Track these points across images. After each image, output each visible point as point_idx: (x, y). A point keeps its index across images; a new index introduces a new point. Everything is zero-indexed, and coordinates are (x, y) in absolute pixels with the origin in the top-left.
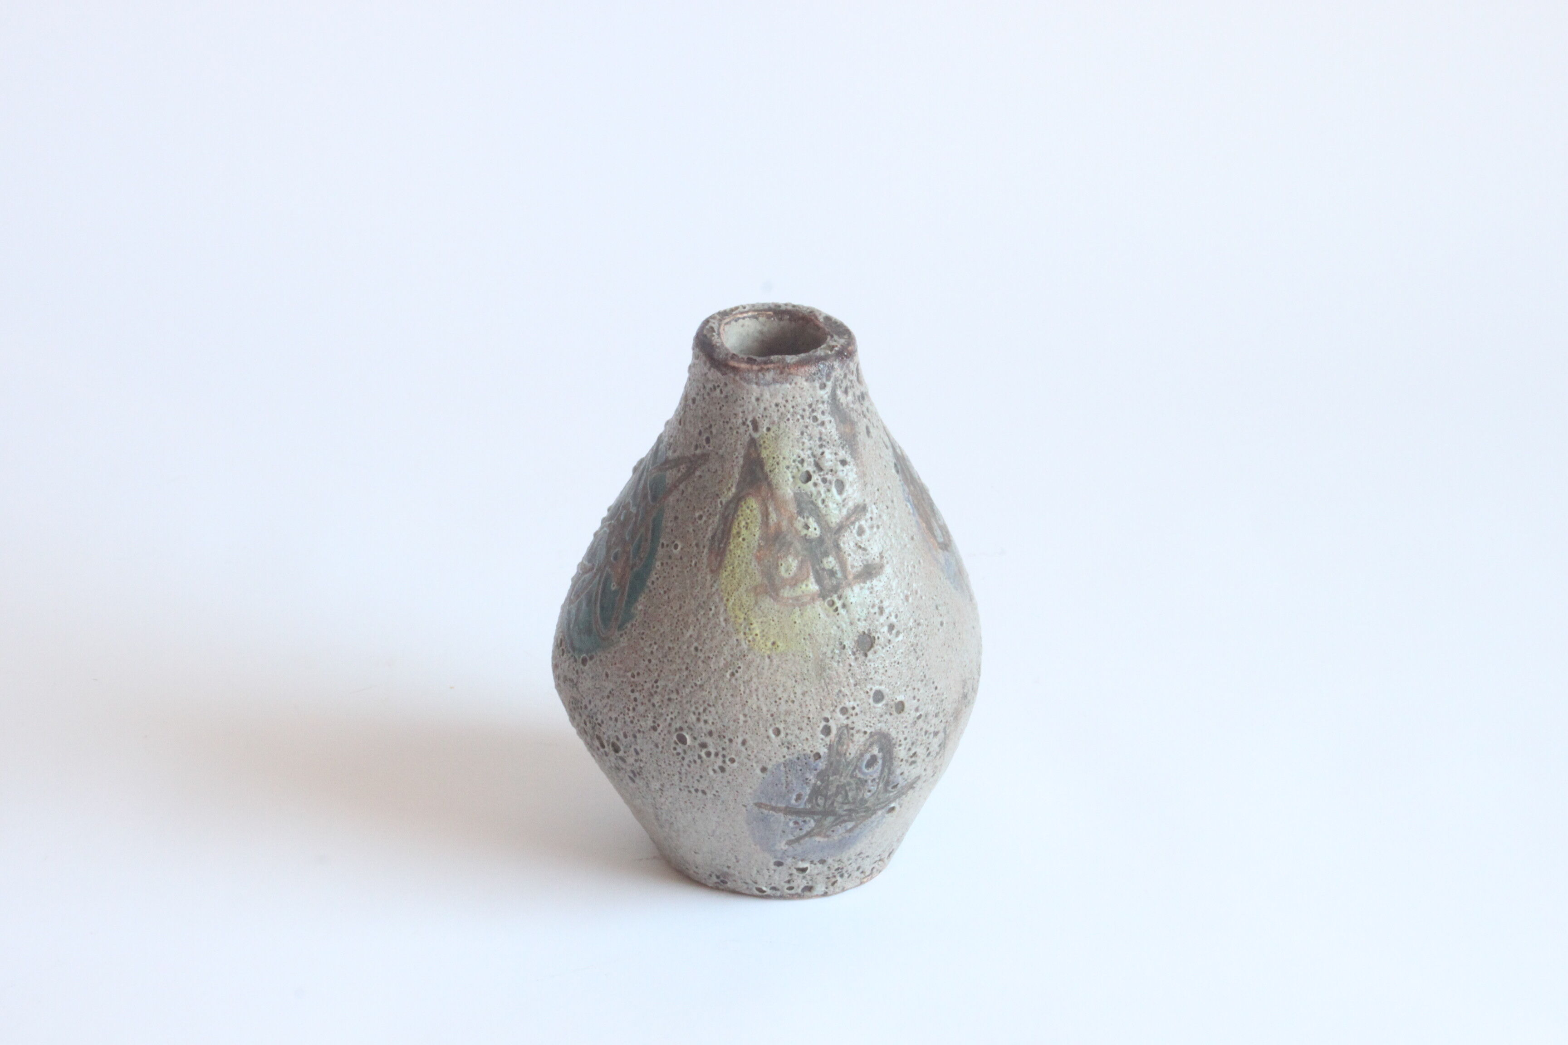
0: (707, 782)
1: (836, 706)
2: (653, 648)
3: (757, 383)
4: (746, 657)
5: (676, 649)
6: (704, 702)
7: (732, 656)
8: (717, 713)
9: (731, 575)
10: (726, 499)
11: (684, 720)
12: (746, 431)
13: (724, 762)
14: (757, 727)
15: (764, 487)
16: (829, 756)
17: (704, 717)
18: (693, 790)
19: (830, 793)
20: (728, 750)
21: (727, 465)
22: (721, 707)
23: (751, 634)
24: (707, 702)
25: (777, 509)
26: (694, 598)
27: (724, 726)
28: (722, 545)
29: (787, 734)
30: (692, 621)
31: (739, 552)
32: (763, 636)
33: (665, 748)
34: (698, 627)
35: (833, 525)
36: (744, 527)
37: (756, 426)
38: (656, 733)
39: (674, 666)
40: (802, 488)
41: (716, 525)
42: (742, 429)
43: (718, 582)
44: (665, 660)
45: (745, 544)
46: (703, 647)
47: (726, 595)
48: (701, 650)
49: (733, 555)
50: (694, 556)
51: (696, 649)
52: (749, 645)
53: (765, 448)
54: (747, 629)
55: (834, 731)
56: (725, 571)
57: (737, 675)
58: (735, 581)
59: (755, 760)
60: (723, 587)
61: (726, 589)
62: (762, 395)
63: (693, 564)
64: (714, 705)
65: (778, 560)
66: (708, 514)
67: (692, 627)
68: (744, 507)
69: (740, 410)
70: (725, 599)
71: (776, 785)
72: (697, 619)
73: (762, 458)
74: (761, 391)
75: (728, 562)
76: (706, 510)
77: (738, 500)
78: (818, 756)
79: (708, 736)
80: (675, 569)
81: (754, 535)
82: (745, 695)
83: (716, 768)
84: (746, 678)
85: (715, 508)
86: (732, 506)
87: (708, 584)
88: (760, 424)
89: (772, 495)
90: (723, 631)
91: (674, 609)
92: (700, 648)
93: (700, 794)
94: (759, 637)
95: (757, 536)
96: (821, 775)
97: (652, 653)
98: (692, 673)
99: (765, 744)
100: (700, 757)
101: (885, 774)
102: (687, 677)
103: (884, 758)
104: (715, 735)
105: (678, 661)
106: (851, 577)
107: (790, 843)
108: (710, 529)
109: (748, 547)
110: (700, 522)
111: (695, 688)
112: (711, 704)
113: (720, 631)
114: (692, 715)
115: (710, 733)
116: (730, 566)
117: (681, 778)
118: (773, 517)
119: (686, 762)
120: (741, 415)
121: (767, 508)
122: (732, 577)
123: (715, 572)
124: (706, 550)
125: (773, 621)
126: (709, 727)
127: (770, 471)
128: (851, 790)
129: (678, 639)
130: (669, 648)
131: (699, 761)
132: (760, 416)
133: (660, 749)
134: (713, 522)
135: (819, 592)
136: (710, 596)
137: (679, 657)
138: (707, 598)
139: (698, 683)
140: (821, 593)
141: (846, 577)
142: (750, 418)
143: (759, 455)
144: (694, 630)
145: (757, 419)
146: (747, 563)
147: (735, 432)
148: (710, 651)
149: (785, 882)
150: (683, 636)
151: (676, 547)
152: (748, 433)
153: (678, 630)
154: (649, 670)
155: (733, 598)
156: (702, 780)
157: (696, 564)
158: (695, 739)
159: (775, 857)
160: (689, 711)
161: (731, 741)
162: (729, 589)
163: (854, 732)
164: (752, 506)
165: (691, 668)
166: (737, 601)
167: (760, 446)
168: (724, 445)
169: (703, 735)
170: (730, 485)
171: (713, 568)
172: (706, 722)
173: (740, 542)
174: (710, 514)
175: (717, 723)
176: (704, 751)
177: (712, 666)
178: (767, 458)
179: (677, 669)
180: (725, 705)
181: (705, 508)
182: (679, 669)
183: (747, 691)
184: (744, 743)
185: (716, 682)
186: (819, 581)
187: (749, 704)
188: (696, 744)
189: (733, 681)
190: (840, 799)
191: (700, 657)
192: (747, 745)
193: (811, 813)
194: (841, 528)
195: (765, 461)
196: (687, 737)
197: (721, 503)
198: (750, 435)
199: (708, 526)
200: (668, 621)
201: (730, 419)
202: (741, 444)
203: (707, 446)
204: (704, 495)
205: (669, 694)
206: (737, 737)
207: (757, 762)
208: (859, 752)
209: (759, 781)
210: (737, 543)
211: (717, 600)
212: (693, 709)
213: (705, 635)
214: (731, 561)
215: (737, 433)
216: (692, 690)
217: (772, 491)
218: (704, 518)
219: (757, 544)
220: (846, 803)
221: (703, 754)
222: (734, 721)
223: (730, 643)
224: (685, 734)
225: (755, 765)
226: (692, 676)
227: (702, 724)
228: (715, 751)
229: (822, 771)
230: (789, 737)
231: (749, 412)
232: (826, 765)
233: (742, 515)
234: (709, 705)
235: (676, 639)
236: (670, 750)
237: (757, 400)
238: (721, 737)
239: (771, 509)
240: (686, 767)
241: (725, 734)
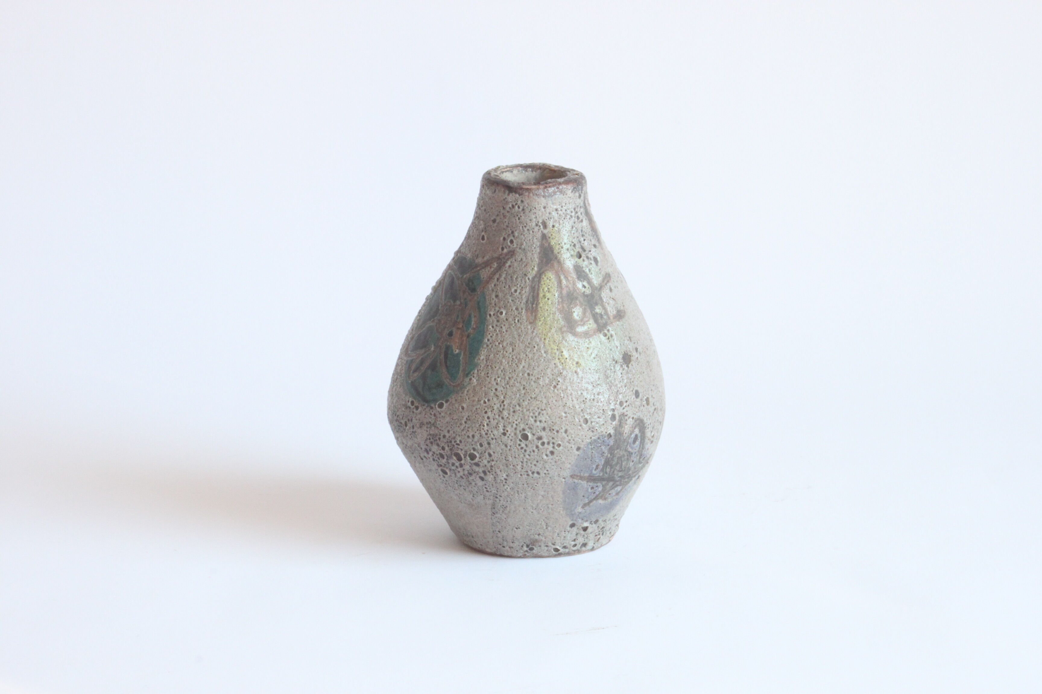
0: (541, 465)
1: (617, 401)
2: (497, 381)
3: (544, 197)
4: (562, 374)
5: (515, 377)
6: (538, 408)
7: (553, 375)
8: (547, 414)
9: (544, 323)
10: (532, 276)
11: (526, 423)
12: (539, 230)
13: (553, 447)
14: (573, 420)
15: (556, 265)
16: (615, 435)
17: (538, 419)
18: (530, 473)
19: (614, 463)
20: (556, 439)
21: (529, 254)
22: (550, 410)
23: (563, 359)
24: (540, 408)
25: (566, 278)
26: (522, 343)
27: (553, 422)
28: (534, 306)
29: (592, 422)
30: (523, 357)
31: (547, 307)
32: (571, 359)
33: (512, 446)
34: (527, 360)
35: (597, 285)
36: (547, 291)
37: (545, 226)
38: (506, 437)
39: (515, 389)
40: (578, 262)
41: (528, 293)
42: (536, 229)
43: (536, 329)
44: (508, 386)
45: (550, 302)
46: (533, 372)
47: (543, 336)
48: (532, 375)
49: (543, 311)
50: (516, 316)
51: (529, 374)
52: (563, 366)
53: (553, 239)
54: (560, 356)
55: (617, 418)
56: (540, 321)
57: (558, 387)
58: (547, 327)
59: (573, 442)
60: (540, 331)
61: (542, 332)
62: (547, 204)
63: (516, 321)
64: (545, 409)
65: (571, 310)
66: (520, 288)
67: (523, 361)
68: (545, 279)
69: (534, 216)
70: (543, 339)
71: (586, 459)
72: (526, 355)
73: (552, 245)
74: (547, 201)
75: (541, 315)
76: (518, 286)
77: (539, 275)
78: (610, 435)
79: (543, 432)
80: (504, 328)
81: (555, 295)
82: (565, 399)
83: (548, 453)
84: (564, 387)
85: (525, 283)
86: (536, 279)
87: (530, 331)
88: (548, 223)
89: (562, 268)
90: (544, 360)
91: (509, 352)
92: (531, 373)
93: (536, 475)
94: (568, 360)
95: (556, 295)
96: (611, 450)
97: (497, 384)
98: (528, 391)
99: (579, 431)
100: (537, 447)
101: (641, 449)
102: (525, 394)
103: (641, 436)
104: (547, 430)
105: (517, 385)
106: (612, 318)
107: (585, 505)
108: (524, 297)
109: (552, 303)
110: (515, 294)
111: (531, 400)
112: (543, 408)
113: (543, 360)
114: (531, 418)
115: (544, 429)
116: (542, 317)
117: (522, 466)
118: (564, 282)
119: (528, 452)
120: (534, 220)
121: (560, 277)
122: (545, 324)
123: (533, 323)
124: (524, 311)
125: (575, 348)
126: (543, 425)
127: (558, 253)
128: (624, 460)
129: (515, 370)
130: (509, 378)
131: (536, 450)
132: (547, 218)
133: (509, 447)
134: (525, 292)
135: (597, 328)
136: (532, 339)
137: (517, 382)
138: (531, 340)
139: (533, 396)
140: (598, 328)
141: (609, 318)
142: (541, 221)
143: (549, 244)
144: (525, 362)
145: (545, 220)
146: (553, 314)
147: (531, 232)
148: (538, 374)
149: (572, 541)
150: (518, 368)
151: (501, 313)
153: (514, 365)
154: (497, 396)
155: (548, 337)
156: (538, 464)
157: (518, 321)
158: (534, 435)
159: (572, 520)
160: (528, 416)
161: (558, 432)
162: (544, 332)
163: (626, 418)
164: (550, 278)
165: (527, 388)
166: (551, 339)
167: (549, 238)
168: (524, 242)
169: (539, 431)
170: (533, 267)
171: (531, 321)
172: (540, 421)
173: (546, 301)
174: (522, 288)
175: (548, 421)
176: (540, 442)
177: (541, 383)
178: (555, 245)
179: (517, 390)
180: (553, 408)
181: (517, 284)
182: (518, 390)
183: (566, 396)
184: (566, 431)
185: (545, 394)
186: (596, 321)
187: (568, 405)
188: (535, 437)
189: (556, 390)
190: (618, 468)
191: (532, 379)
192: (568, 433)
193: (601, 479)
194: (601, 288)
195: (554, 247)
196: (529, 434)
197: (529, 279)
198: (542, 232)
199: (521, 296)
200: (505, 361)
201: (527, 224)
202: (536, 239)
203: (512, 246)
204: (515, 277)
205: (513, 408)
206: (562, 428)
207: (574, 444)
208: (630, 432)
209: (576, 457)
210: (544, 302)
211: (538, 341)
212: (531, 414)
213: (533, 364)
214: (542, 314)
215: (533, 232)
216: (530, 402)
217: (561, 265)
218: (518, 291)
219: (557, 300)
220: (620, 471)
221: (539, 444)
222: (559, 418)
223: (551, 366)
224: (526, 432)
225: (573, 446)
226: (528, 392)
227: (538, 423)
228: (548, 441)
229: (611, 447)
230: (593, 424)
231: (539, 217)
232: (614, 441)
233: (544, 284)
234: (542, 410)
235: (513, 371)
236: (516, 447)
237: (545, 208)
238: (551, 430)
239: (562, 277)
240: (527, 456)
241: (554, 428)
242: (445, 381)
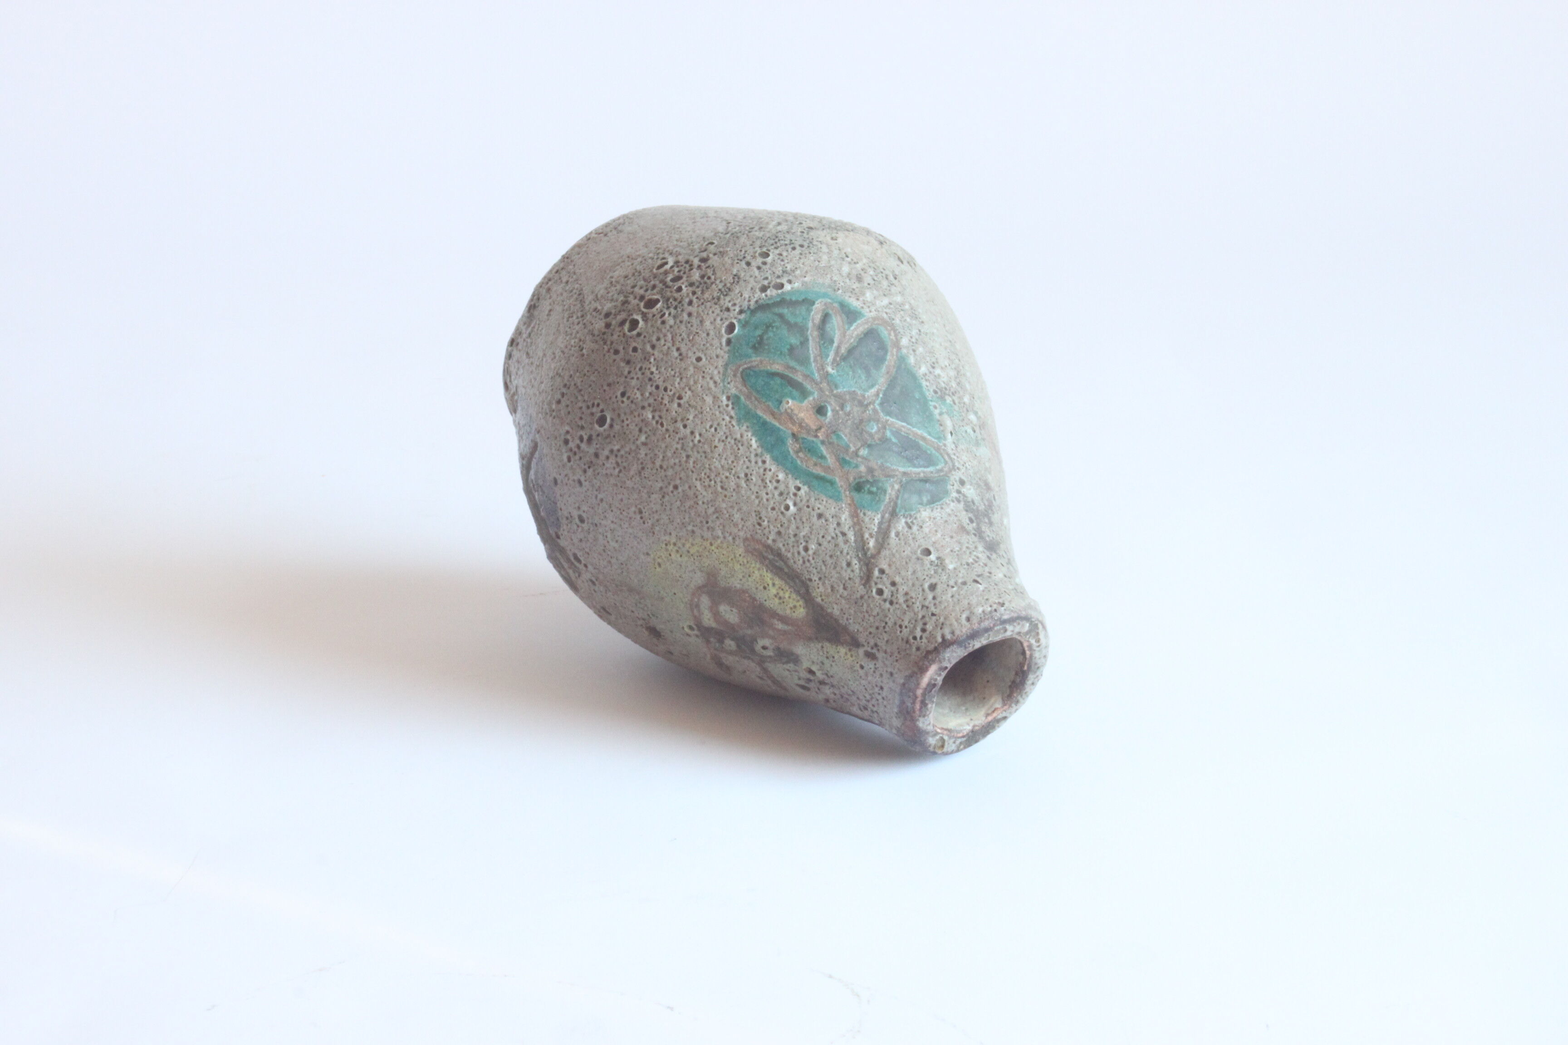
0: (565, 415)
4: (652, 533)
6: (625, 468)
7: (659, 520)
8: (612, 475)
10: (811, 588)
12: (868, 643)
13: (571, 450)
14: (589, 504)
15: (810, 632)
17: (613, 457)
20: (578, 462)
21: (846, 605)
22: (616, 483)
23: (672, 550)
24: (624, 471)
25: (785, 633)
26: (727, 509)
27: (599, 474)
28: (770, 561)
29: (578, 526)
30: (705, 496)
31: (757, 577)
32: (668, 560)
33: (605, 393)
34: (697, 499)
36: (780, 593)
37: (868, 656)
39: (669, 453)
42: (871, 640)
43: (733, 542)
44: (679, 447)
45: (762, 586)
46: (676, 496)
47: (717, 545)
48: (674, 492)
49: (755, 569)
50: (769, 526)
52: (662, 542)
53: (846, 654)
54: (678, 549)
57: (638, 517)
59: (565, 482)
61: (725, 547)
62: (893, 682)
63: (762, 521)
64: (619, 476)
65: (737, 609)
68: (798, 604)
69: (889, 650)
70: (714, 542)
72: (704, 503)
73: (838, 646)
74: (897, 684)
75: (749, 561)
76: (812, 558)
77: (807, 599)
79: (595, 452)
80: (766, 496)
81: (767, 600)
82: (619, 513)
83: (569, 437)
84: (635, 524)
85: (809, 571)
86: (804, 590)
87: (736, 530)
88: (870, 662)
89: (801, 637)
90: (683, 524)
91: (725, 480)
92: (677, 492)
94: (668, 555)
95: (765, 603)
97: (693, 433)
98: (656, 471)
99: (574, 501)
100: (582, 428)
102: (655, 463)
104: (594, 459)
105: (672, 461)
108: (791, 556)
109: (759, 588)
110: (802, 545)
112: (622, 475)
113: (686, 521)
114: (619, 448)
115: (596, 455)
116: (746, 561)
117: (577, 388)
118: (780, 626)
120: (884, 648)
121: (789, 624)
122: (733, 559)
123: (745, 544)
124: (769, 542)
126: (602, 457)
127: (823, 647)
130: (687, 457)
131: (580, 423)
132: (877, 667)
133: (607, 388)
134: (796, 562)
135: (702, 625)
136: (722, 527)
137: (676, 464)
138: (721, 524)
139: (645, 472)
140: (702, 627)
142: (878, 655)
143: (842, 644)
144: (696, 494)
145: (876, 662)
146: (741, 580)
147: (871, 630)
148: (670, 501)
150: (695, 479)
151: (789, 506)
152: (865, 644)
153: (704, 476)
154: (678, 421)
155: (712, 551)
156: (567, 411)
157: (760, 524)
158: (598, 436)
160: (623, 446)
161: (585, 472)
162: (722, 550)
164: (797, 610)
165: (661, 472)
167: (850, 650)
168: (867, 611)
169: (599, 447)
170: (824, 598)
171: (749, 543)
172: (608, 458)
173: (766, 583)
174: (805, 562)
175: (604, 469)
176: (586, 438)
177: (656, 496)
178: (837, 651)
180: (616, 488)
181: (815, 558)
182: (665, 457)
183: (622, 517)
184: (580, 483)
185: (638, 491)
186: (714, 631)
187: (610, 512)
188: (594, 435)
189: (635, 510)
191: (668, 487)
192: (577, 485)
195: (835, 647)
196: (602, 430)
197: (811, 579)
198: (863, 646)
199: (795, 553)
200: (716, 467)
201: (884, 632)
202: (859, 630)
203: (875, 588)
204: (828, 562)
205: (648, 432)
206: (586, 481)
210: (766, 579)
211: (715, 533)
212: (623, 453)
213: (687, 504)
214: (750, 564)
215: (870, 633)
216: (639, 462)
217: (805, 639)
218: (804, 553)
219: (758, 598)
221: (584, 434)
222: (600, 488)
223: (671, 526)
227: (608, 454)
228: (582, 449)
231: (883, 657)
233: (791, 597)
234: (620, 471)
235: (694, 470)
236: (599, 398)
237: (891, 674)
238: (591, 465)
239: (786, 628)
240: (580, 404)
241: (591, 470)
242: (758, 359)
